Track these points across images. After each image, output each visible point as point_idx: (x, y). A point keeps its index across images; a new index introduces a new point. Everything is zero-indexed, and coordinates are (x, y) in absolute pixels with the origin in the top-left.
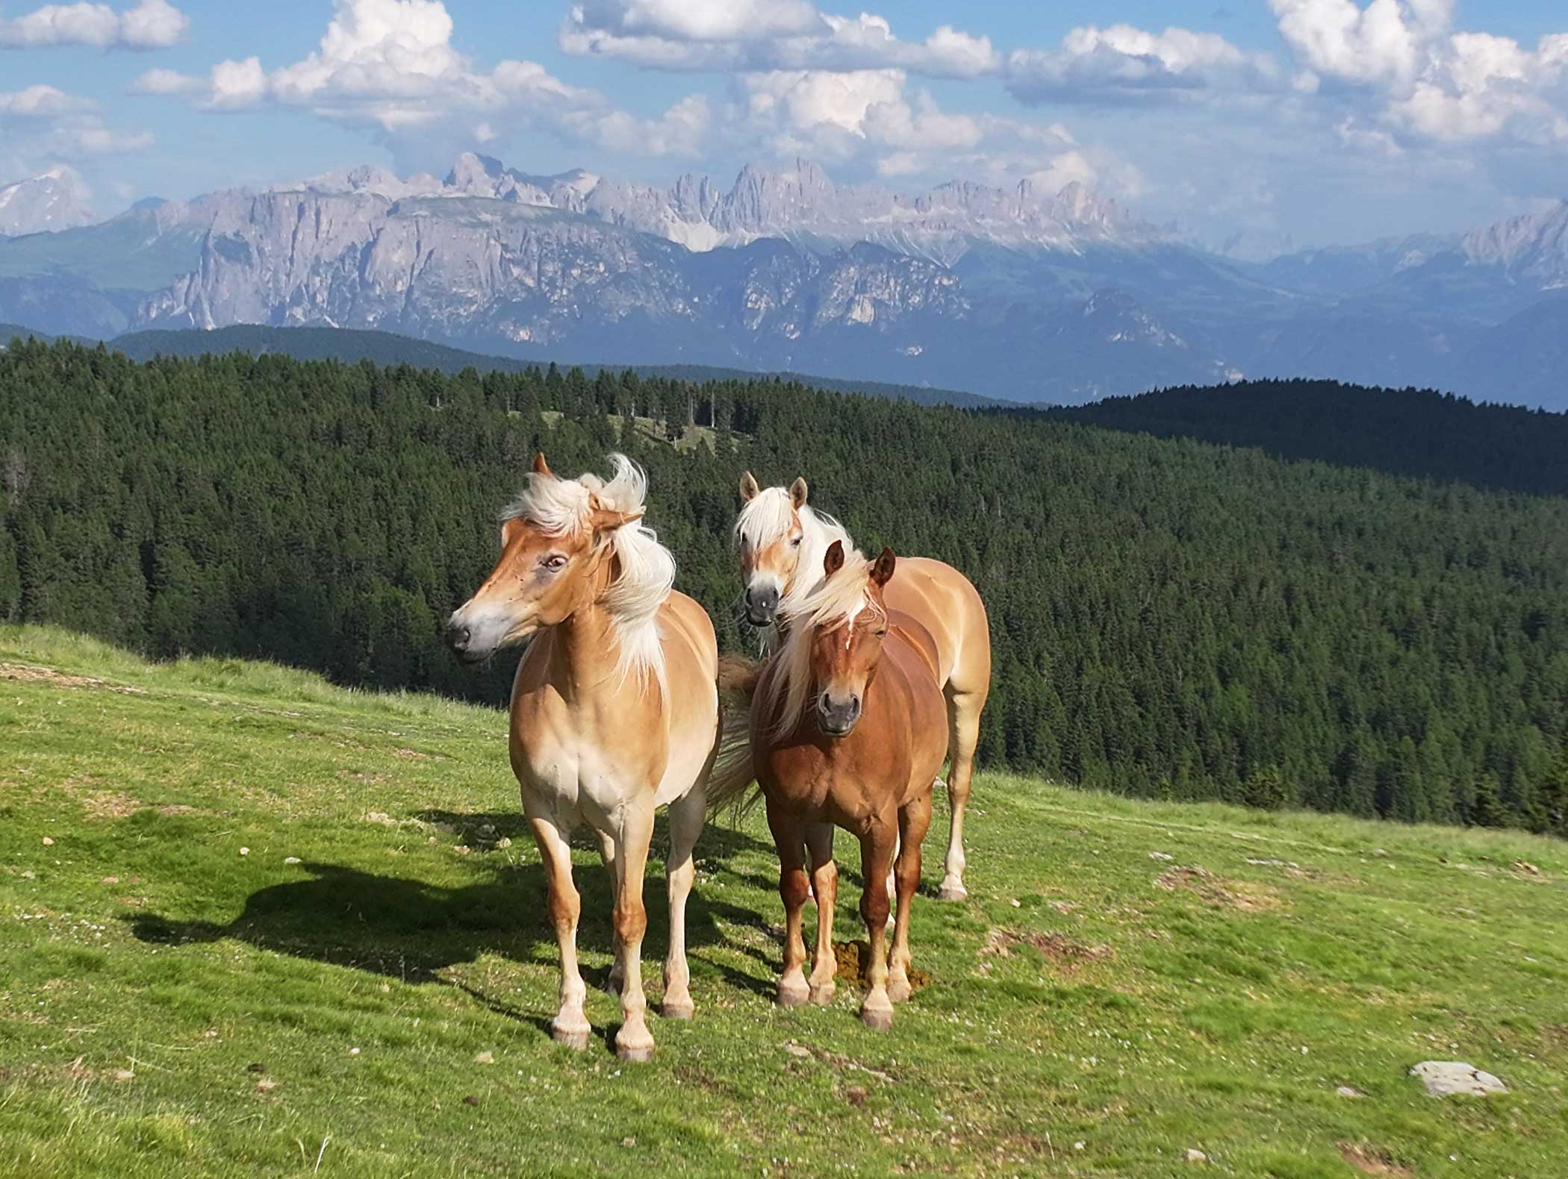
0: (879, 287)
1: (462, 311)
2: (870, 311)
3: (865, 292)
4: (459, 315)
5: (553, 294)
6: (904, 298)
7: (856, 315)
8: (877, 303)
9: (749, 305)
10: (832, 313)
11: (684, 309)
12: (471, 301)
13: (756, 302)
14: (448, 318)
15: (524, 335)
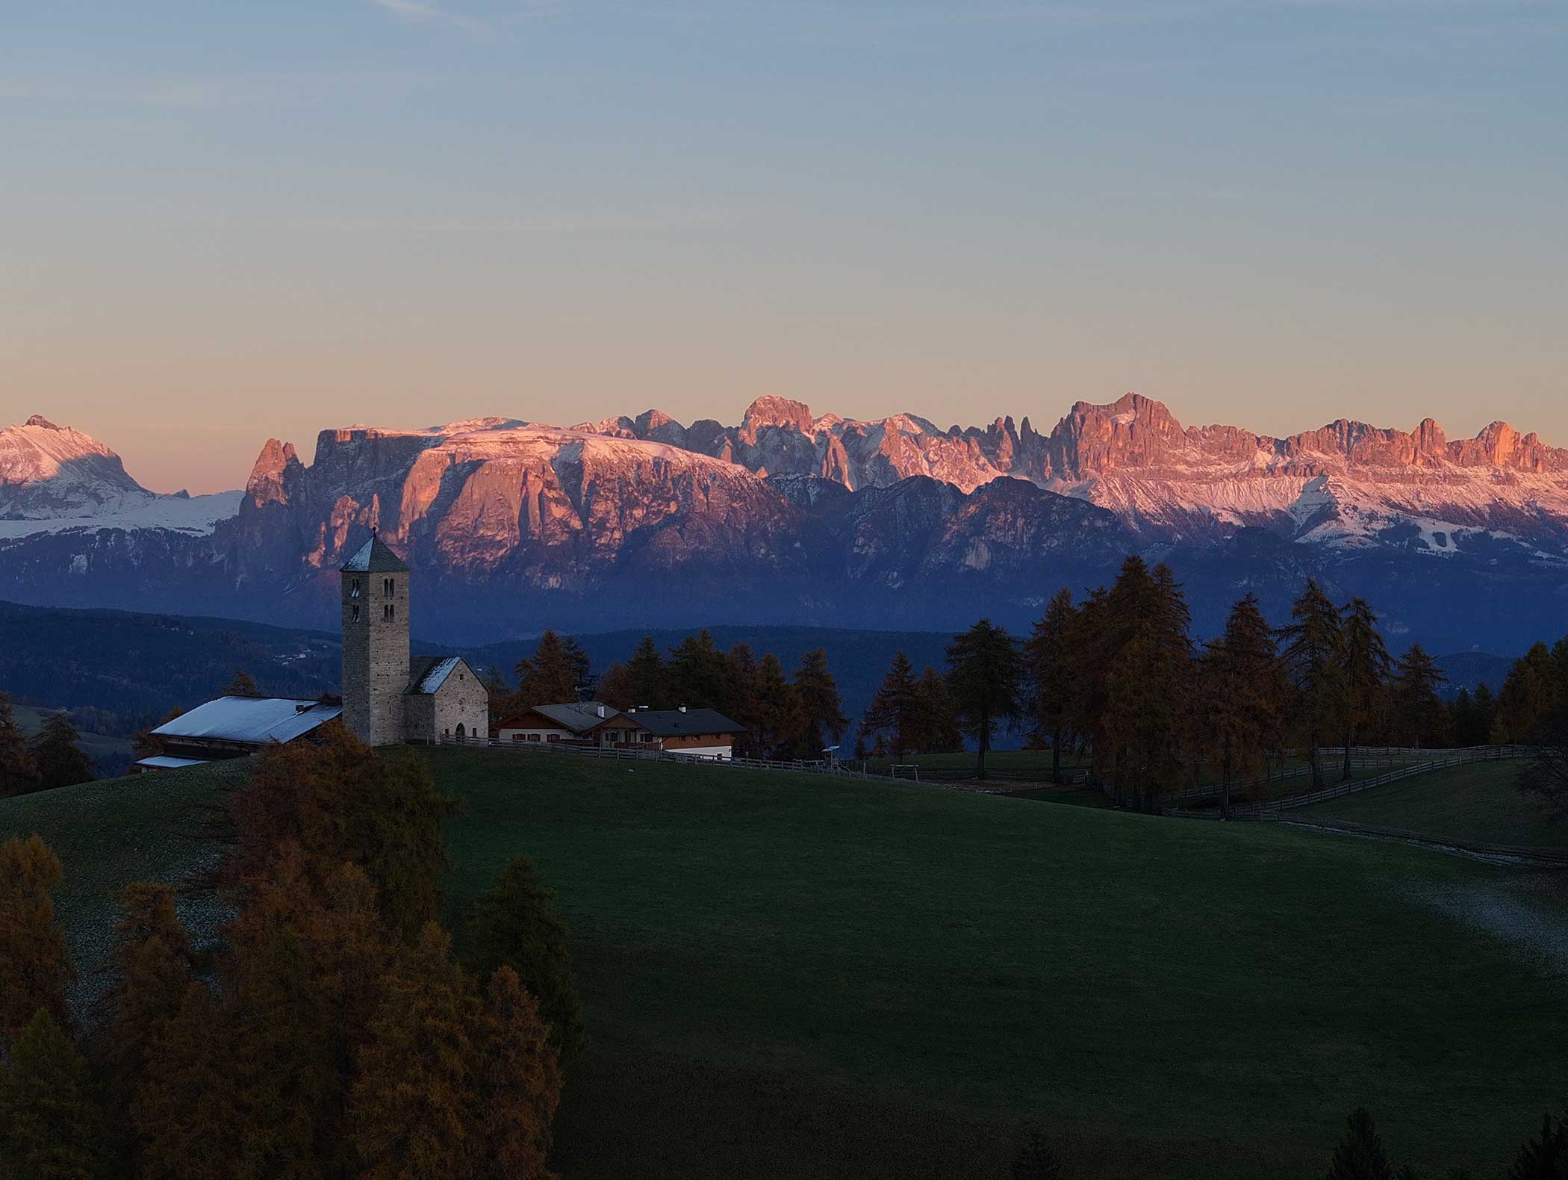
0: (999, 528)
1: (487, 556)
2: (986, 555)
3: (981, 533)
4: (483, 560)
5: (599, 537)
6: (1036, 540)
7: (971, 560)
8: (995, 547)
9: (856, 550)
10: (943, 557)
11: (767, 555)
12: (500, 545)
13: (862, 547)
14: (471, 563)
15: (553, 582)
